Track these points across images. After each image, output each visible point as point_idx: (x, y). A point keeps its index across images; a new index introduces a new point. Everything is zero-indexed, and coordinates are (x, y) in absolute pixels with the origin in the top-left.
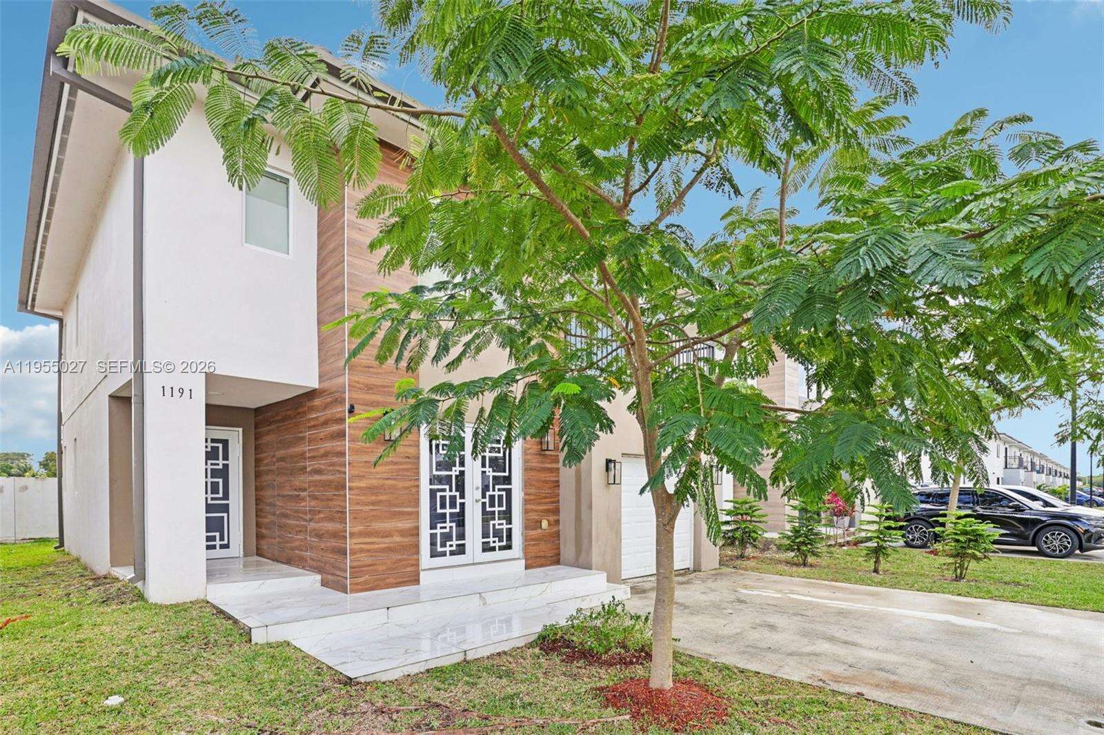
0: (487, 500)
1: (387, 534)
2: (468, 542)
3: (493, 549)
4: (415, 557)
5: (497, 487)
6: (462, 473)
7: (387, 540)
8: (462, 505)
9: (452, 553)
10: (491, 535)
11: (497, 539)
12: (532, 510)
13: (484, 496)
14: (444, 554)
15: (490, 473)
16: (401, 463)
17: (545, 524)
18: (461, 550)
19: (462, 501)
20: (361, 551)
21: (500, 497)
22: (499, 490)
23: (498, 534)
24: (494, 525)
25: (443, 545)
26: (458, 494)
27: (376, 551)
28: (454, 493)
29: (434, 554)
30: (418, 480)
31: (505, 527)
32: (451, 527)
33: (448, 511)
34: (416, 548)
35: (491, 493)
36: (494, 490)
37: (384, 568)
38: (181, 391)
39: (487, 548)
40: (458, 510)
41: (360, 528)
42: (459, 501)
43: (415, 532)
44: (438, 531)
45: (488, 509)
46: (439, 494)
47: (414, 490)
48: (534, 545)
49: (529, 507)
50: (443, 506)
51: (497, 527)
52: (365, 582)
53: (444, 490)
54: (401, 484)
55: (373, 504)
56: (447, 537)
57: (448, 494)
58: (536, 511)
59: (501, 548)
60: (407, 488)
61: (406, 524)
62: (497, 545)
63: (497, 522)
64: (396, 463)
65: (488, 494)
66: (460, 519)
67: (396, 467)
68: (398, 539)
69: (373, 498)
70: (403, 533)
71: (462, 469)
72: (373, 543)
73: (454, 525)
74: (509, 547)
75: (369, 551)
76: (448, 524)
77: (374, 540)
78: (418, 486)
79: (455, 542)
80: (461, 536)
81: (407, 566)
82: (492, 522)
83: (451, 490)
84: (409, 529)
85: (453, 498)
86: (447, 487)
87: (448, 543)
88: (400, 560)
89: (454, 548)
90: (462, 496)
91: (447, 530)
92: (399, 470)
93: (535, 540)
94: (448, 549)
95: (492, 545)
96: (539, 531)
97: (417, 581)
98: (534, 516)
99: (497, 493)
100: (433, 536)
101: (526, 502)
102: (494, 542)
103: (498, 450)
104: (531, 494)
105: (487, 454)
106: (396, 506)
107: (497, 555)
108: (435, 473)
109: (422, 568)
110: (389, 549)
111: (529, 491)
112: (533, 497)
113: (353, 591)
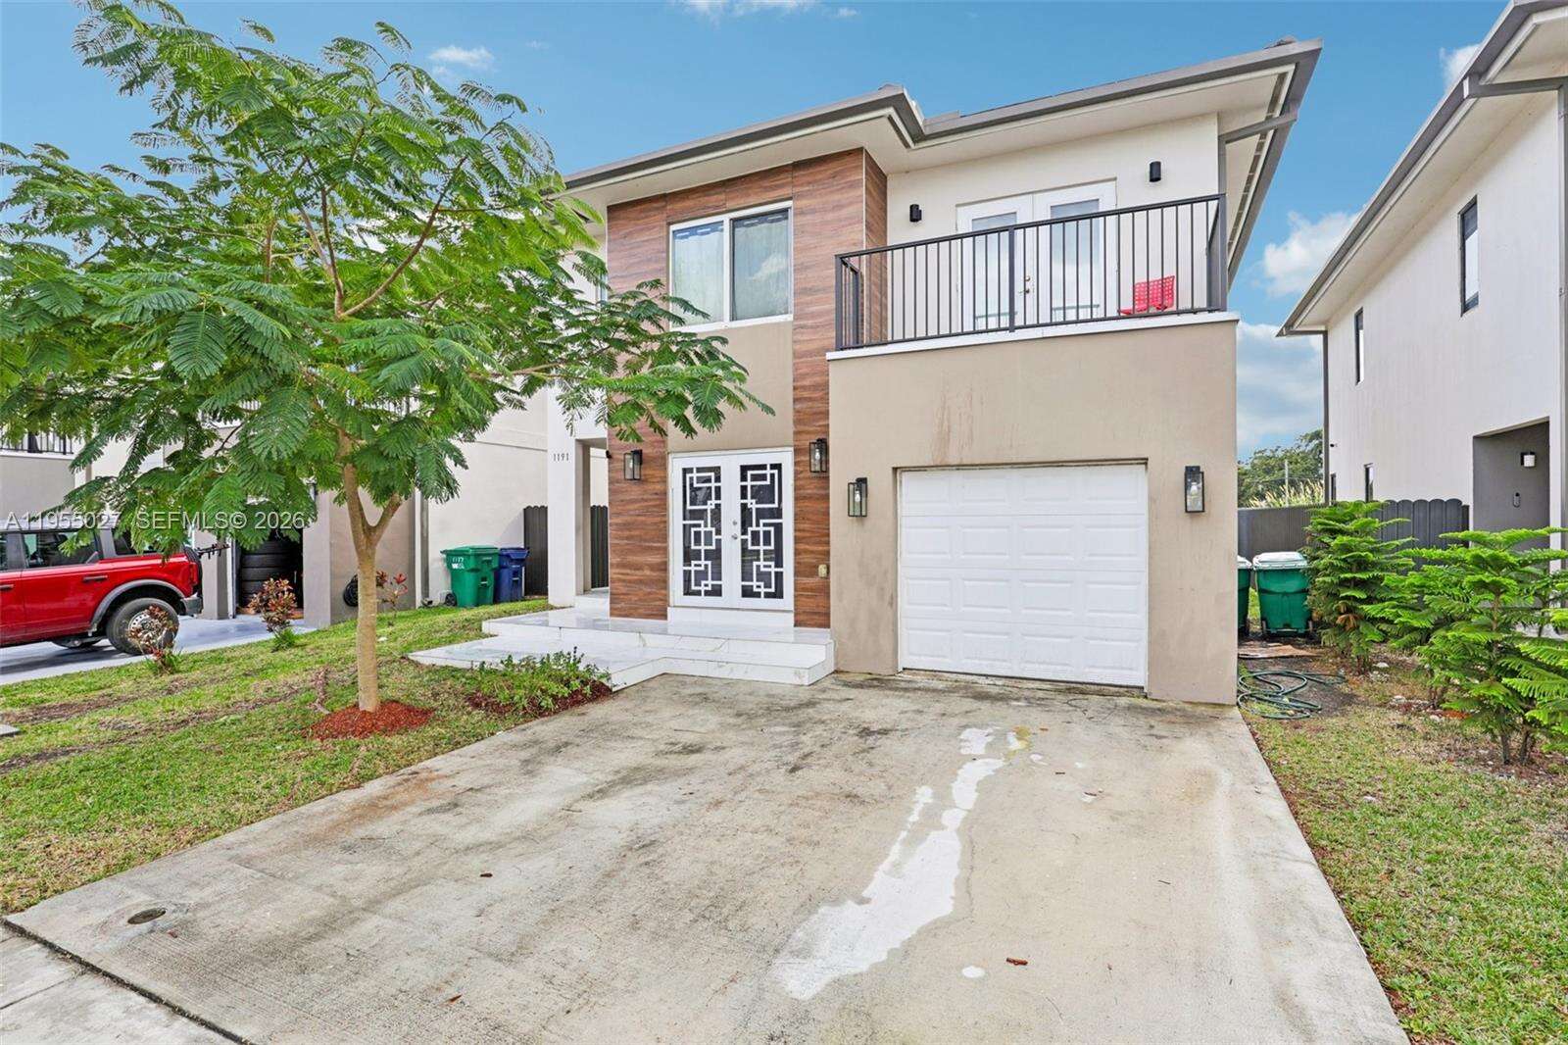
0: (749, 537)
1: (638, 567)
2: (725, 583)
3: (758, 595)
4: (663, 592)
5: (762, 521)
6: (718, 506)
7: (637, 572)
8: (719, 542)
9: (707, 593)
10: (755, 579)
11: (762, 584)
12: (806, 551)
13: (744, 532)
14: (698, 593)
15: (753, 504)
16: (651, 500)
17: (822, 570)
18: (716, 592)
19: (719, 537)
20: (619, 580)
21: (767, 534)
22: (765, 525)
23: (763, 577)
24: (758, 567)
25: (698, 584)
26: (714, 530)
27: (630, 581)
28: (709, 529)
29: (688, 592)
30: (667, 515)
31: (773, 570)
32: (706, 566)
33: (703, 548)
34: (664, 583)
35: (754, 528)
36: (758, 525)
37: (637, 598)
38: (563, 456)
39: (747, 592)
40: (713, 547)
41: (619, 560)
42: (715, 537)
43: (663, 567)
44: (693, 568)
45: (750, 547)
46: (693, 530)
47: (662, 526)
48: (808, 597)
49: (802, 546)
50: (698, 541)
51: (762, 569)
52: (622, 608)
53: (699, 526)
54: (650, 520)
55: (627, 538)
56: (701, 575)
57: (702, 529)
58: (812, 552)
59: (768, 595)
60: (655, 524)
61: (656, 559)
62: (763, 590)
63: (762, 563)
64: (646, 500)
65: (750, 529)
66: (715, 556)
67: (646, 504)
68: (648, 572)
69: (628, 533)
70: (652, 567)
71: (718, 502)
72: (628, 574)
73: (709, 563)
74: (778, 594)
75: (624, 581)
76: (703, 562)
77: (629, 571)
78: (665, 522)
79: (710, 582)
80: (717, 575)
81: (655, 600)
82: (755, 563)
83: (706, 526)
84: (658, 564)
85: (708, 535)
86: (702, 522)
87: (703, 582)
88: (650, 593)
89: (709, 588)
90: (718, 532)
91: (702, 568)
92: (648, 507)
93: (812, 590)
94: (702, 589)
95: (755, 590)
96: (817, 579)
97: (664, 616)
98: (807, 559)
99: (761, 529)
100: (687, 574)
101: (797, 540)
102: (758, 587)
103: (763, 477)
104: (804, 531)
105: (749, 483)
106: (645, 541)
107: (762, 602)
108: (689, 507)
109: (671, 603)
110: (641, 582)
111: (802, 526)
112: (808, 535)
113: (612, 615)
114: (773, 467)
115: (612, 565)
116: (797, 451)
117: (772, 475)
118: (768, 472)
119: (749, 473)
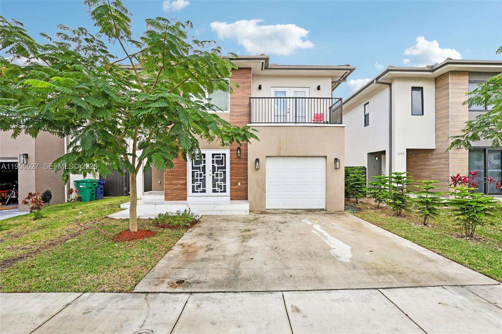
0: (215, 175)
1: (176, 184)
2: (207, 189)
3: (218, 192)
4: (185, 192)
6: (204, 166)
7: (176, 186)
9: (200, 192)
10: (217, 187)
11: (219, 189)
12: (234, 179)
13: (213, 173)
14: (198, 192)
15: (216, 165)
16: (181, 163)
17: (239, 184)
18: (204, 191)
19: (204, 175)
20: (168, 189)
21: (221, 174)
22: (220, 171)
23: (220, 186)
24: (218, 184)
25: (197, 189)
26: (203, 173)
27: (172, 189)
28: (201, 172)
29: (193, 191)
30: (186, 168)
31: (223, 184)
33: (199, 178)
34: (186, 189)
35: (217, 172)
37: (175, 194)
39: (214, 191)
40: (203, 178)
41: (168, 182)
42: (203, 175)
43: (185, 184)
44: (195, 185)
45: (215, 178)
46: (195, 173)
47: (185, 171)
48: (234, 192)
49: (233, 177)
50: (197, 176)
51: (219, 184)
52: (170, 198)
53: (198, 171)
54: (180, 170)
55: (172, 175)
56: (199, 186)
57: (199, 173)
58: (236, 179)
59: (221, 192)
60: (182, 171)
61: (182, 182)
62: (219, 190)
63: (219, 182)
65: (215, 173)
66: (204, 181)
67: (178, 165)
68: (179, 186)
69: (172, 174)
70: (181, 184)
71: (204, 164)
72: (172, 187)
73: (201, 183)
74: (225, 191)
75: (170, 189)
76: (199, 183)
77: (172, 186)
79: (201, 188)
80: (204, 186)
81: (182, 195)
82: (217, 183)
83: (200, 171)
84: (183, 183)
85: (201, 175)
86: (199, 170)
87: (199, 189)
88: (180, 193)
89: (201, 190)
90: (205, 173)
92: (179, 165)
93: (236, 190)
94: (199, 191)
95: (217, 190)
96: (238, 187)
97: (186, 199)
98: (234, 181)
99: (219, 172)
100: (193, 187)
101: (231, 176)
102: (218, 189)
103: (220, 157)
104: (233, 173)
105: (215, 159)
106: (179, 176)
107: (219, 194)
108: (194, 166)
109: (188, 195)
110: (177, 189)
111: (232, 172)
112: (234, 174)
113: (165, 200)
114: (223, 154)
115: (165, 184)
116: (231, 150)
117: (223, 157)
118: (221, 156)
119: (215, 156)
